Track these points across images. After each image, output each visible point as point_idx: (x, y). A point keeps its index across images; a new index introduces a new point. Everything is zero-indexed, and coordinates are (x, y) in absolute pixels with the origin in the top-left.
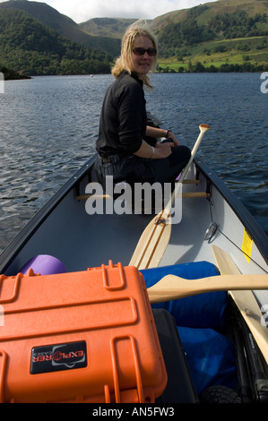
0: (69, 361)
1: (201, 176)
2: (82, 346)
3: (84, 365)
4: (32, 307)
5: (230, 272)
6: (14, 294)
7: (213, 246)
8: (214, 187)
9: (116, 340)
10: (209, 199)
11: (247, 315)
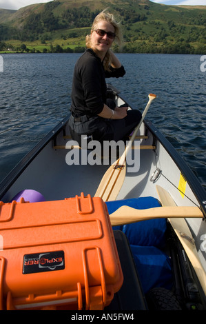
0: (52, 265)
1: (149, 133)
2: (61, 254)
3: (63, 267)
4: (23, 225)
5: (169, 205)
6: (10, 216)
7: (157, 186)
8: (158, 142)
9: (86, 251)
10: (154, 150)
11: (181, 236)
